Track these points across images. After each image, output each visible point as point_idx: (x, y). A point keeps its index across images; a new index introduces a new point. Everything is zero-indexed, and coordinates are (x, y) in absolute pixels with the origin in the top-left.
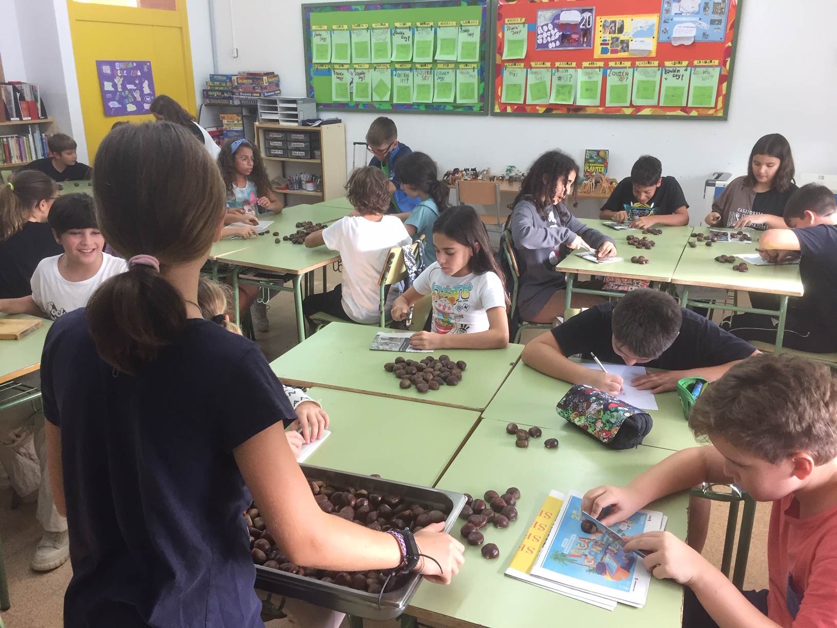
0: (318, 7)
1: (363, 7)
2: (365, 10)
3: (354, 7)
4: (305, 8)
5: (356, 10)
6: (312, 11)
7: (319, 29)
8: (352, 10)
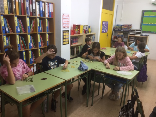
0: (147, 11)
4: (143, 11)
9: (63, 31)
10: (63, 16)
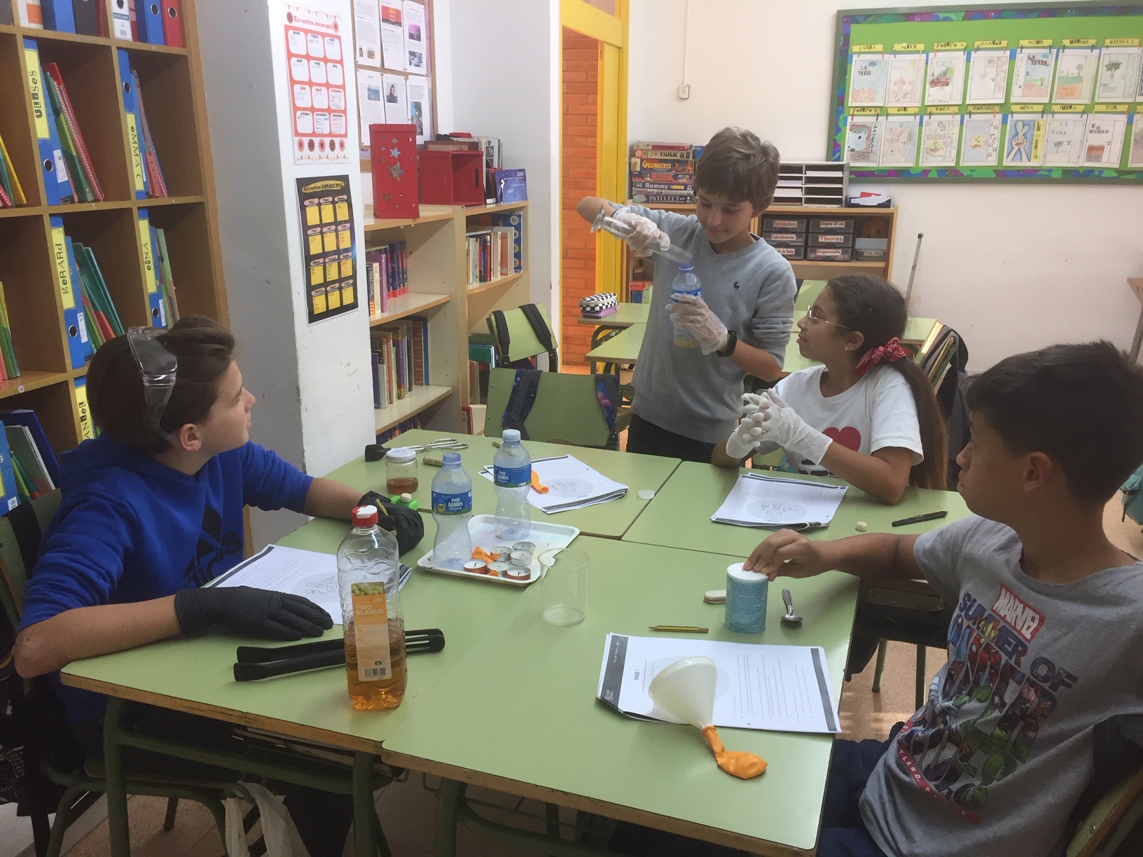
0: (871, 16)
1: (963, 14)
2: (964, 19)
3: (941, 16)
4: (844, 17)
5: (947, 19)
6: (857, 22)
7: (868, 50)
8: (938, 19)
9: (302, 183)
10: (287, 28)
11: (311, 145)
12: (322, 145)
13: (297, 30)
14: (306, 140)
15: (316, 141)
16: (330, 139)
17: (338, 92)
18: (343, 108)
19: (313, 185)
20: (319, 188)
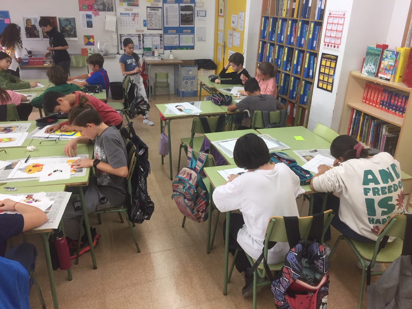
10: (329, 17)
11: (328, 45)
12: (331, 46)
13: (331, 17)
14: (327, 44)
15: (330, 45)
16: (334, 45)
17: (340, 32)
18: (340, 37)
19: (326, 55)
20: (328, 57)
